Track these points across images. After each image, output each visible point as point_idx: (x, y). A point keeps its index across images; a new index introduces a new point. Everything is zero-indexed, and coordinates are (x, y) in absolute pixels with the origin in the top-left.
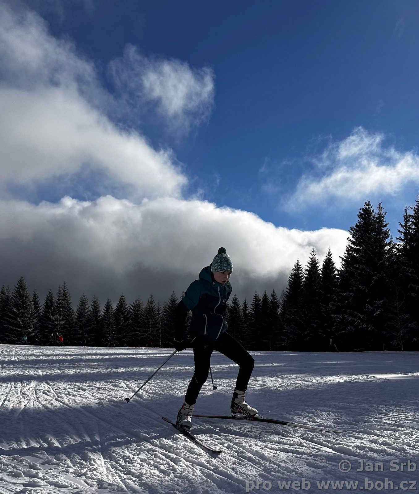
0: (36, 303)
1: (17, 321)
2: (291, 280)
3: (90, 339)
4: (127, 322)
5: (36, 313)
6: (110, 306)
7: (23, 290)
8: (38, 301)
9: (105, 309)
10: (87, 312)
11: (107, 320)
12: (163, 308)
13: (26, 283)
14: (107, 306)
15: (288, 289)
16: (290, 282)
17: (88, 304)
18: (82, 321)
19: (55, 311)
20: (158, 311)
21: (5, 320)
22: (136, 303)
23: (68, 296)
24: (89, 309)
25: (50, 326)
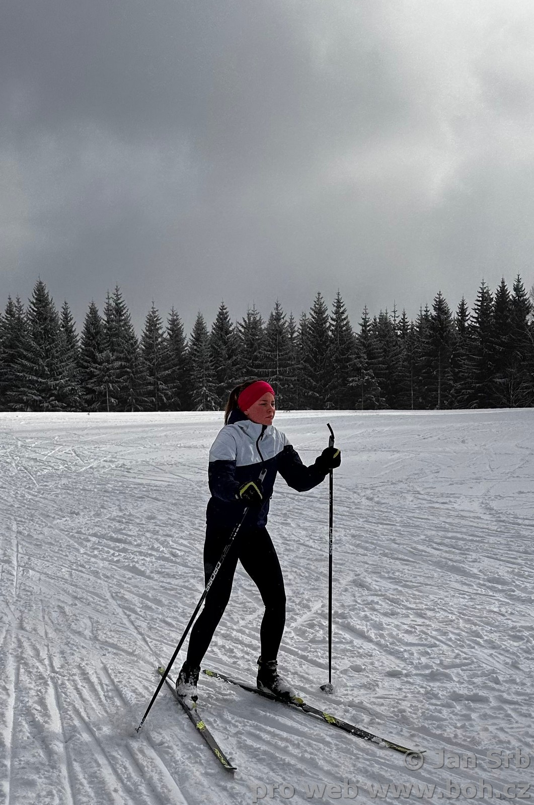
0: (69, 331)
1: (38, 364)
3: (170, 392)
4: (234, 358)
5: (69, 350)
6: (202, 328)
7: (44, 306)
8: (72, 326)
10: (161, 342)
11: (197, 357)
12: (301, 328)
13: (49, 293)
14: (198, 329)
17: (161, 328)
18: (152, 359)
19: (103, 344)
20: (292, 334)
21: (19, 364)
22: (249, 319)
23: (125, 313)
24: (164, 336)
25: (97, 372)
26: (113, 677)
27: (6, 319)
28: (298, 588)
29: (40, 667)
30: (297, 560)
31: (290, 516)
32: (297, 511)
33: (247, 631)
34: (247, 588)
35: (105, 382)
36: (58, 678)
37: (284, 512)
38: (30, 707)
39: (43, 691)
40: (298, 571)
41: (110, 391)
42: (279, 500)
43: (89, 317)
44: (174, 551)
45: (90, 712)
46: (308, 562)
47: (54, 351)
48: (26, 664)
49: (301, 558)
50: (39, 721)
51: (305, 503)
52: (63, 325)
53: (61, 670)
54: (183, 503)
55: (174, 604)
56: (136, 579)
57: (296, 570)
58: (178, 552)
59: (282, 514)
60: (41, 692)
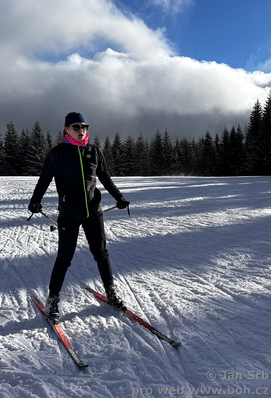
0: (50, 142)
1: (36, 157)
2: (252, 116)
4: (123, 155)
6: (109, 142)
7: (39, 131)
9: (105, 145)
12: (151, 143)
13: (41, 126)
15: (250, 124)
16: (251, 118)
20: (147, 145)
21: (27, 156)
22: (129, 139)
27: (21, 137)
47: (42, 151)
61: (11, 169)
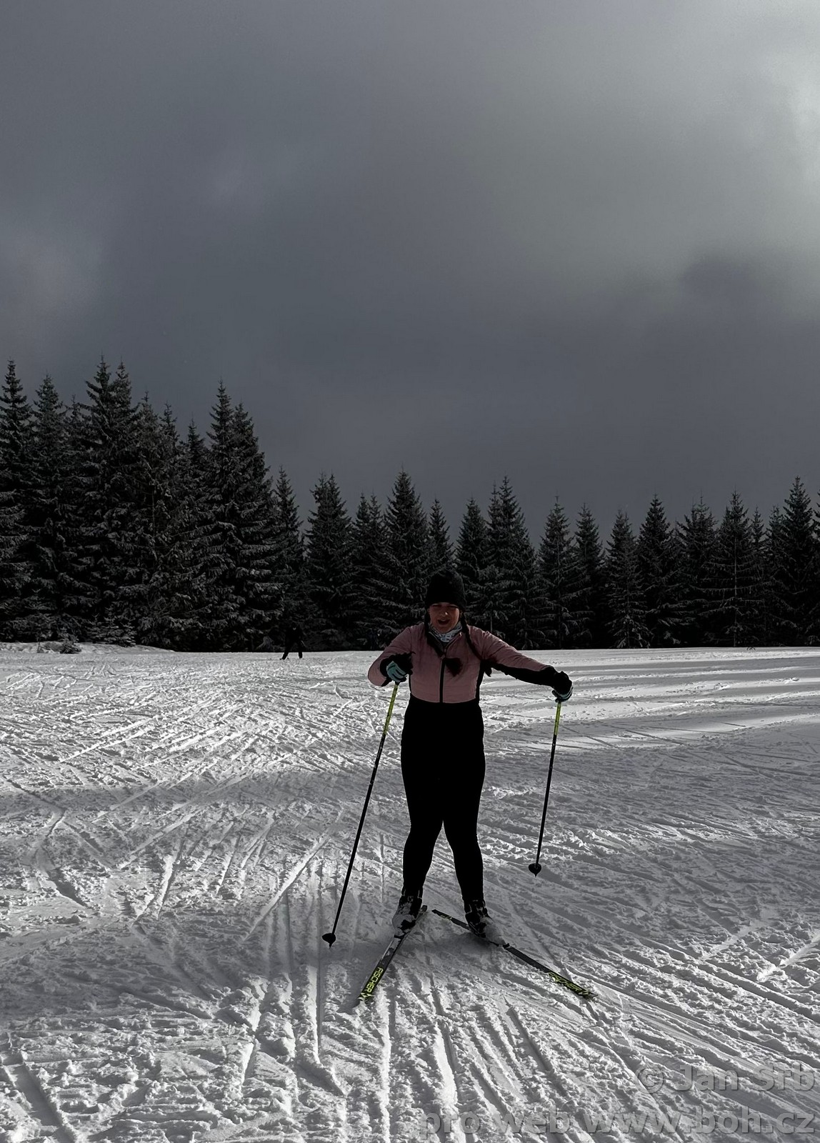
0: (440, 539)
1: (399, 586)
3: (578, 622)
4: (672, 573)
5: (439, 565)
6: (625, 532)
7: (408, 507)
8: (445, 533)
9: (613, 542)
10: (568, 552)
11: (617, 572)
12: (771, 528)
13: (415, 488)
14: (618, 533)
17: (567, 533)
18: (555, 576)
19: (486, 556)
20: (758, 537)
21: (373, 585)
22: (694, 518)
23: (516, 514)
24: (572, 544)
25: (477, 595)
26: (524, 1025)
27: (357, 525)
28: (789, 908)
29: (422, 1006)
30: (783, 866)
31: (769, 802)
32: (777, 794)
33: (715, 968)
34: (710, 905)
35: (489, 609)
36: (449, 1023)
37: (758, 795)
38: (413, 1062)
39: (429, 1040)
40: (786, 883)
41: (495, 620)
42: (749, 777)
43: (467, 520)
44: (600, 847)
45: (496, 1074)
46: (800, 870)
47: (418, 568)
48: (403, 1001)
49: (789, 863)
50: (426, 1082)
51: (788, 783)
52: (432, 532)
53: (452, 1012)
54: (608, 779)
55: (604, 923)
56: (547, 886)
57: (782, 880)
58: (605, 849)
59: (754, 797)
60: (427, 1043)
61: (328, 627)
